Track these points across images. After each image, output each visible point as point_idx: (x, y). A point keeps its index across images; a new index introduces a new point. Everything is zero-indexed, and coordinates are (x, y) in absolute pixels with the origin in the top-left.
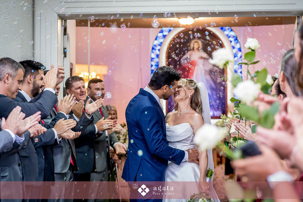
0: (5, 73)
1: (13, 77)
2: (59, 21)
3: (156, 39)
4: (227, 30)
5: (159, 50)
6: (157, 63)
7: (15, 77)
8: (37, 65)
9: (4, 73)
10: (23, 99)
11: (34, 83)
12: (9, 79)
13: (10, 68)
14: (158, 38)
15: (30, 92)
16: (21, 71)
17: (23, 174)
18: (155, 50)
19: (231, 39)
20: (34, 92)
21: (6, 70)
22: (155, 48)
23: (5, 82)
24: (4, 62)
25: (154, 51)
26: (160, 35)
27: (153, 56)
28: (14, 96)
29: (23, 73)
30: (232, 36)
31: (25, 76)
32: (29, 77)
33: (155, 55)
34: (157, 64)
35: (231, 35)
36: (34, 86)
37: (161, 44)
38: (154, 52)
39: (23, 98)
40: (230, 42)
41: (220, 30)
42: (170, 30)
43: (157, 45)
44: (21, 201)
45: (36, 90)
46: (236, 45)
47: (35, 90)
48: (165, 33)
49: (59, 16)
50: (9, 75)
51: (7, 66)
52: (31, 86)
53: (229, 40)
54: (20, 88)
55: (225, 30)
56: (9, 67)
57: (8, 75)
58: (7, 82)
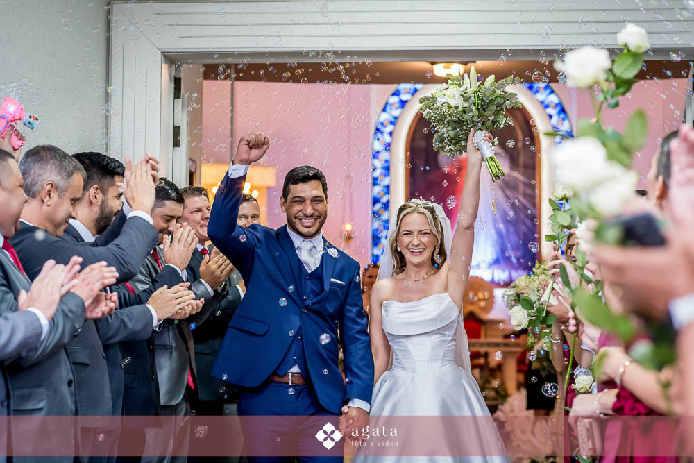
0: (44, 182)
1: (62, 191)
2: (165, 67)
3: (384, 110)
4: (542, 90)
5: (391, 134)
6: (386, 161)
7: (66, 191)
8: (113, 165)
9: (42, 180)
10: (76, 238)
11: (103, 205)
12: (51, 196)
13: (56, 171)
14: (388, 108)
15: (93, 224)
16: (79, 178)
17: (76, 403)
18: (382, 133)
19: (551, 111)
20: (102, 223)
21: (48, 175)
22: (382, 128)
23: (43, 201)
24: (43, 157)
25: (379, 135)
26: (395, 99)
27: (378, 146)
28: (61, 232)
29: (82, 183)
30: (553, 105)
31: (85, 188)
32: (92, 190)
33: (381, 144)
34: (386, 165)
35: (552, 102)
36: (102, 211)
37: (394, 121)
38: (381, 139)
39: (77, 236)
40: (547, 118)
41: (528, 91)
42: (416, 90)
43: (385, 123)
44: (72, 461)
45: (104, 220)
46: (562, 124)
47: (103, 218)
48: (404, 97)
49: (164, 55)
50: (52, 186)
51: (49, 167)
52: (96, 209)
53: (545, 112)
54: (74, 214)
55: (537, 92)
56: (54, 168)
57: (50, 186)
58: (48, 201)
